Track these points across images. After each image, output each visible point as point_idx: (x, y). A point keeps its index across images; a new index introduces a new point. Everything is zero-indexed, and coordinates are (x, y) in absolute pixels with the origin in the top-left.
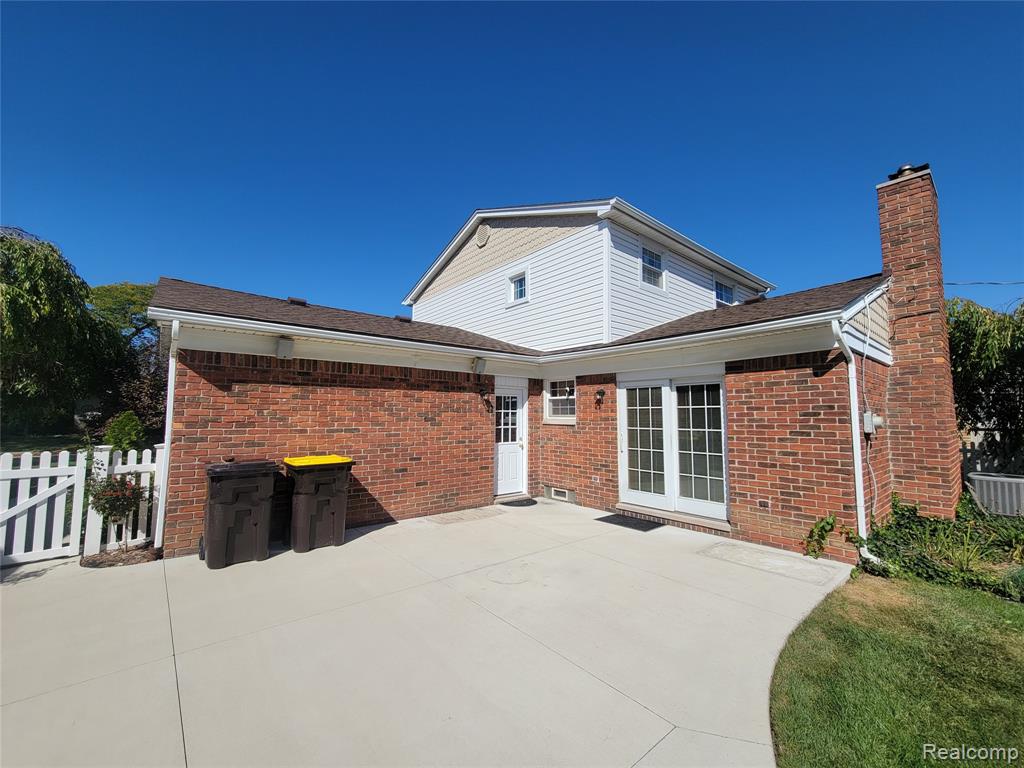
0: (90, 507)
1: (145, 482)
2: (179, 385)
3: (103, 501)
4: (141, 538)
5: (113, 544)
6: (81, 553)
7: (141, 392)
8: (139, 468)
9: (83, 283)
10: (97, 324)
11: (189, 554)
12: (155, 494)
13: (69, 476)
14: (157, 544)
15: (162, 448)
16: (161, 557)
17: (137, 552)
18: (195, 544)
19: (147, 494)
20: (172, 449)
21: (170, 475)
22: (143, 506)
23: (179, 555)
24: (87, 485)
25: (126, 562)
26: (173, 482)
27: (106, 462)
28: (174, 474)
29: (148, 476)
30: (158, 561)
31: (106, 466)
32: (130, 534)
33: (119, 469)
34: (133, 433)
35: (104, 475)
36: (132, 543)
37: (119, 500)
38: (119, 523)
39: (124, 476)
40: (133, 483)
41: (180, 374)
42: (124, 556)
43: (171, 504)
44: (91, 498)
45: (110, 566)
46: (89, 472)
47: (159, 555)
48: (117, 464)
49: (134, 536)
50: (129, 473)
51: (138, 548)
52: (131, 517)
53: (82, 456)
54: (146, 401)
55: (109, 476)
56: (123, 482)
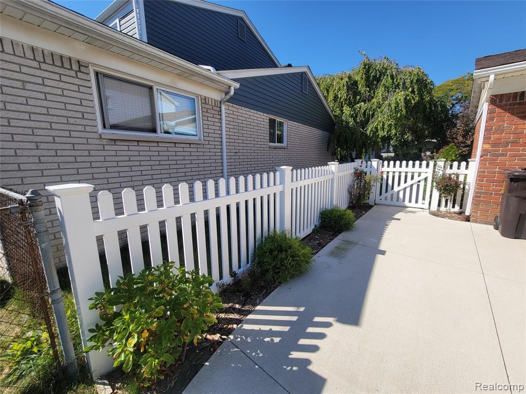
0: (434, 188)
1: (461, 179)
2: (490, 119)
3: (440, 186)
4: (457, 208)
5: (443, 208)
6: (429, 208)
7: (458, 134)
8: (459, 172)
9: (432, 82)
10: (437, 102)
11: (486, 224)
12: (467, 187)
13: (426, 173)
14: (467, 213)
15: (474, 161)
16: (469, 221)
17: (455, 215)
18: (492, 219)
19: (462, 186)
20: (481, 161)
21: (478, 176)
22: (460, 193)
23: (480, 223)
24: (433, 178)
25: (450, 218)
26: (480, 180)
27: (442, 167)
28: (480, 176)
29: (463, 176)
30: (467, 222)
31: (442, 169)
32: (451, 205)
33: (448, 171)
34: (453, 156)
35: (441, 173)
36: (452, 210)
37: (448, 186)
38: (447, 198)
39: (450, 175)
40: (455, 178)
41: (490, 112)
42: (448, 215)
43: (477, 193)
44: (435, 184)
45: (442, 217)
46: (434, 171)
47: (468, 219)
48: (447, 169)
49: (453, 207)
50: (453, 174)
51: (455, 213)
52: (453, 197)
53: (432, 163)
54: (460, 139)
55: (443, 174)
56: (450, 178)
